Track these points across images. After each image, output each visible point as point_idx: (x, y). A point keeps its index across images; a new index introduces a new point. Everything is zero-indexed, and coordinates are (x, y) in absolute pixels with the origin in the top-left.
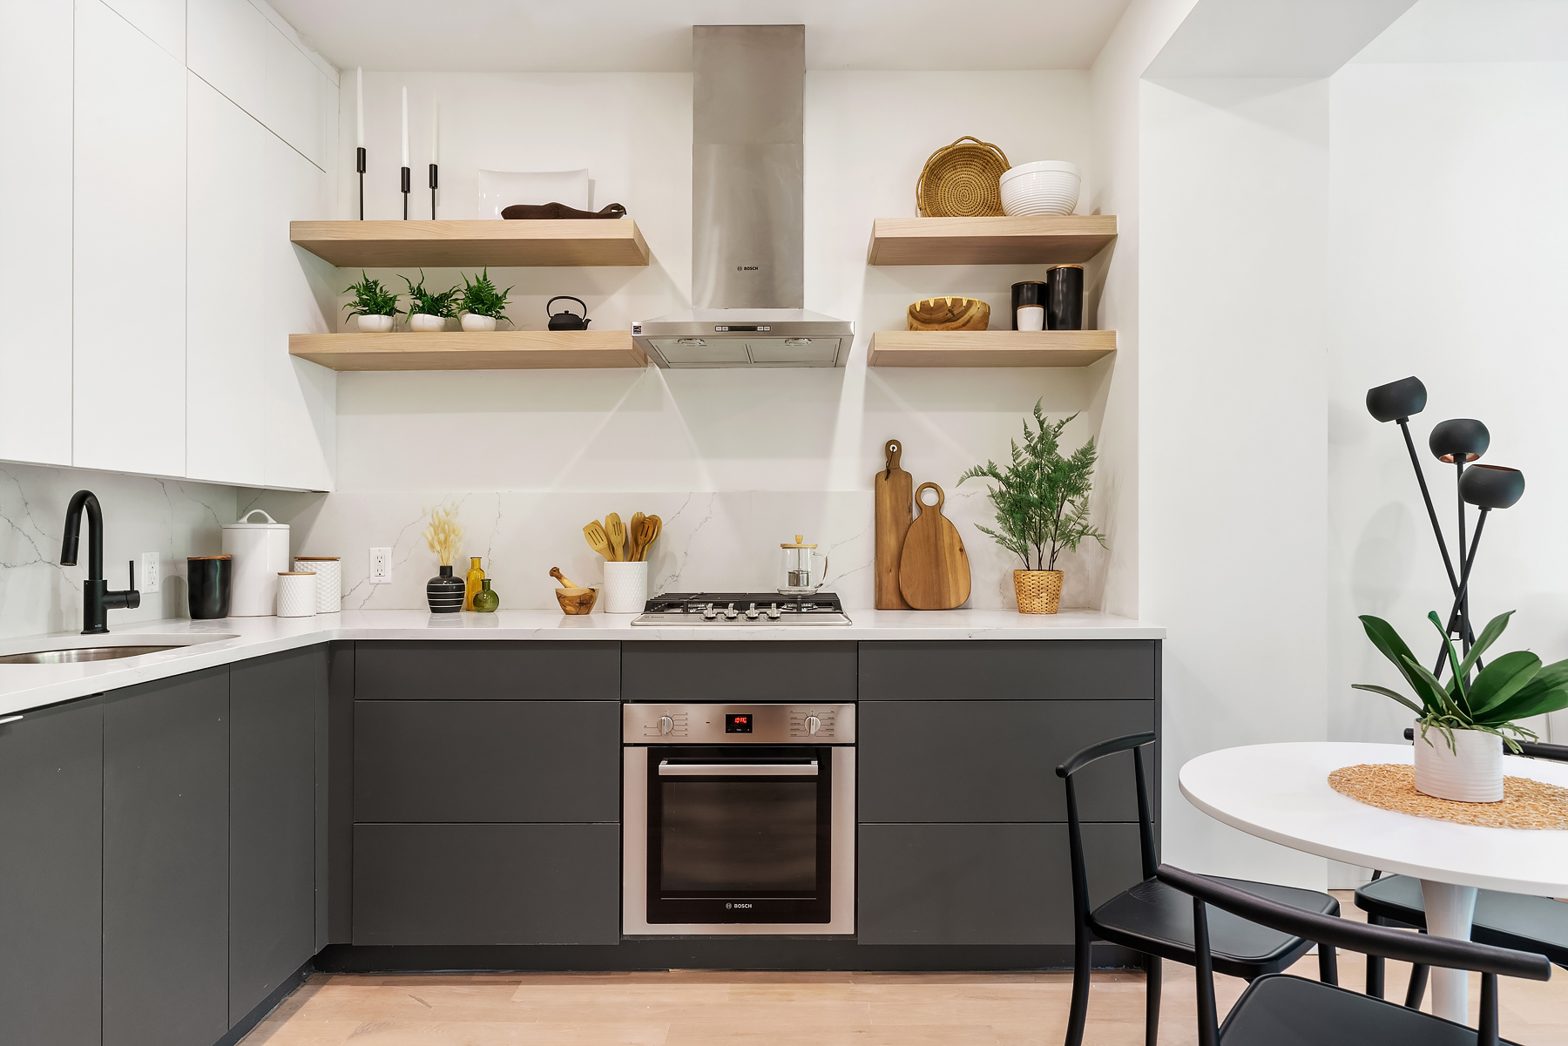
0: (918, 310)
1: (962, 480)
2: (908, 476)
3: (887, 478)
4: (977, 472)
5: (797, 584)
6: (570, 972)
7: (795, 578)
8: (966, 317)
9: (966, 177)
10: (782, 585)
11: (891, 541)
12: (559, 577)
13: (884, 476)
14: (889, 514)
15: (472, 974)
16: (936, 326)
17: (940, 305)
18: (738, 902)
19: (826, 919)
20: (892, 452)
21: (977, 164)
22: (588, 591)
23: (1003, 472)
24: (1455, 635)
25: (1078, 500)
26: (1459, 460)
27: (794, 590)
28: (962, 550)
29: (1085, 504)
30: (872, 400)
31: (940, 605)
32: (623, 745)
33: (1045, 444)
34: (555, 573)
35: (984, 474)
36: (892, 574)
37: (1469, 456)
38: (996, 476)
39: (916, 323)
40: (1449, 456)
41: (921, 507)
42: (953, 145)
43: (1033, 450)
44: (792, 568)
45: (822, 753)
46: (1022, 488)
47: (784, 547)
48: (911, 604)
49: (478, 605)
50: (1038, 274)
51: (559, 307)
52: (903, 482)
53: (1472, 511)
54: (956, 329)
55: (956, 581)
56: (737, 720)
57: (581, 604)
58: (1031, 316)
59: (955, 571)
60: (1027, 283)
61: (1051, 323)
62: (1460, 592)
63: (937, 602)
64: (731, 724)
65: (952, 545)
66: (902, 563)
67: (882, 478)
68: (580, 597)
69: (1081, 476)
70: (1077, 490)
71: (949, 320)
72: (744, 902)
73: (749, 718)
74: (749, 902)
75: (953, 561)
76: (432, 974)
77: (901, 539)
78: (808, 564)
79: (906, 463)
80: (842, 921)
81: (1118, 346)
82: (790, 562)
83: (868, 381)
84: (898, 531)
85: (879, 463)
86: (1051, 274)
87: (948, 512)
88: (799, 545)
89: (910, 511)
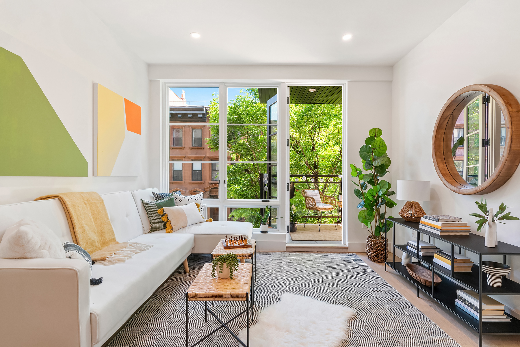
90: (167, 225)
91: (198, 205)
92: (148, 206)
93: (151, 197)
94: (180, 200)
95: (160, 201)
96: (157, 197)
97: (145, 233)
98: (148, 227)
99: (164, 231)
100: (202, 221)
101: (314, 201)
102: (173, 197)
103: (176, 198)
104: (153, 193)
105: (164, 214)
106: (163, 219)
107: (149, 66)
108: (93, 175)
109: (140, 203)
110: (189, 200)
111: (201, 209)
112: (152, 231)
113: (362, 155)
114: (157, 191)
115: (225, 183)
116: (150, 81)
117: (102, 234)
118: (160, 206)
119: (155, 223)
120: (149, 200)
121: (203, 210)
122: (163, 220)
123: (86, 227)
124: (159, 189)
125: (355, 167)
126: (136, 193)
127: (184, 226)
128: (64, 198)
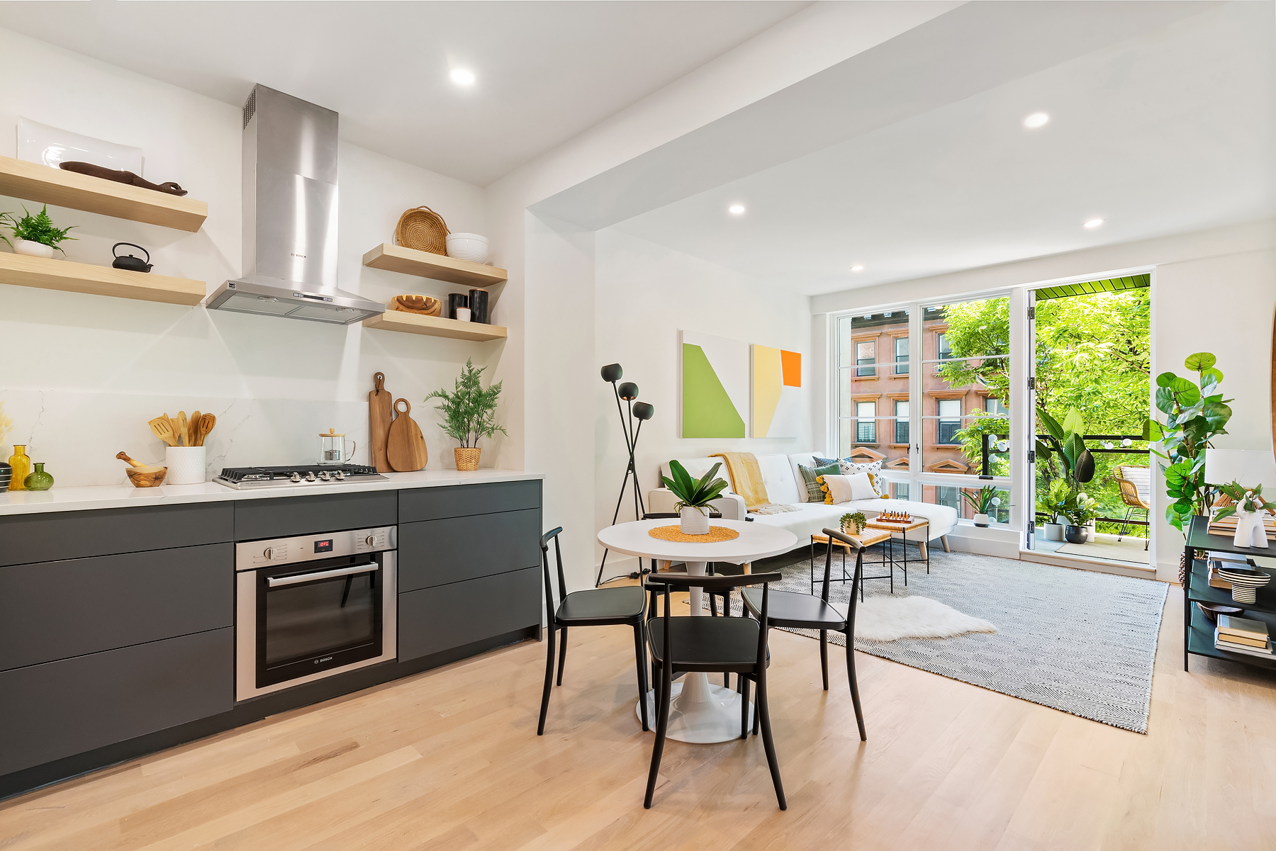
0: (404, 299)
1: (427, 398)
2: (389, 394)
3: (377, 394)
4: (436, 394)
5: (331, 459)
6: (179, 745)
7: (330, 455)
8: (433, 309)
9: (423, 227)
10: (321, 460)
11: (380, 433)
12: (127, 459)
13: (375, 393)
14: (378, 416)
15: (83, 775)
16: (416, 311)
17: (419, 300)
18: (322, 658)
19: (380, 654)
20: (379, 380)
21: (428, 221)
22: (163, 469)
23: (451, 396)
24: (630, 471)
25: (489, 411)
26: (629, 399)
27: (330, 463)
28: (422, 437)
29: (493, 414)
30: (365, 346)
31: (411, 469)
32: (236, 572)
33: (470, 380)
34: (121, 456)
35: (440, 396)
36: (382, 452)
37: (632, 397)
38: (446, 397)
39: (401, 307)
40: (625, 398)
41: (397, 412)
42: (418, 209)
43: (464, 385)
44: (329, 449)
45: (376, 556)
46: (458, 404)
47: (322, 435)
48: (395, 469)
49: (28, 484)
50: (465, 290)
51: (123, 251)
52: (387, 398)
53: (636, 420)
54: (427, 314)
55: (420, 456)
56: (322, 545)
57: (156, 478)
58: (464, 313)
59: (419, 449)
60: (459, 295)
61: (473, 319)
62: (632, 454)
63: (411, 468)
64: (318, 548)
65: (416, 435)
66: (389, 445)
67: (373, 395)
68: (156, 473)
69: (493, 400)
70: (490, 407)
71: (424, 309)
72: (327, 657)
73: (331, 542)
74: (330, 656)
75: (418, 444)
76: (33, 791)
77: (387, 431)
78: (339, 446)
79: (387, 387)
80: (389, 652)
81: (508, 336)
82: (326, 444)
83: (363, 335)
84: (384, 426)
85: (369, 386)
86: (472, 292)
87: (413, 415)
88: (332, 435)
89: (391, 415)
90: (827, 495)
91: (870, 477)
92: (806, 472)
93: (811, 463)
94: (847, 469)
95: (820, 468)
96: (819, 462)
97: (801, 501)
98: (805, 496)
99: (823, 502)
100: (874, 496)
101: (1135, 488)
102: (837, 463)
103: (842, 466)
104: (814, 458)
105: (824, 483)
106: (823, 488)
107: (812, 299)
108: (750, 437)
109: (796, 468)
110: (859, 469)
111: (877, 482)
112: (809, 501)
113: (1159, 403)
114: (820, 456)
115: (918, 448)
116: (814, 317)
117: (756, 492)
118: (819, 473)
119: (813, 492)
120: (809, 465)
121: (880, 484)
122: (822, 490)
123: (744, 484)
124: (824, 453)
125: (1158, 424)
126: (793, 457)
127: (847, 500)
128: (728, 457)
